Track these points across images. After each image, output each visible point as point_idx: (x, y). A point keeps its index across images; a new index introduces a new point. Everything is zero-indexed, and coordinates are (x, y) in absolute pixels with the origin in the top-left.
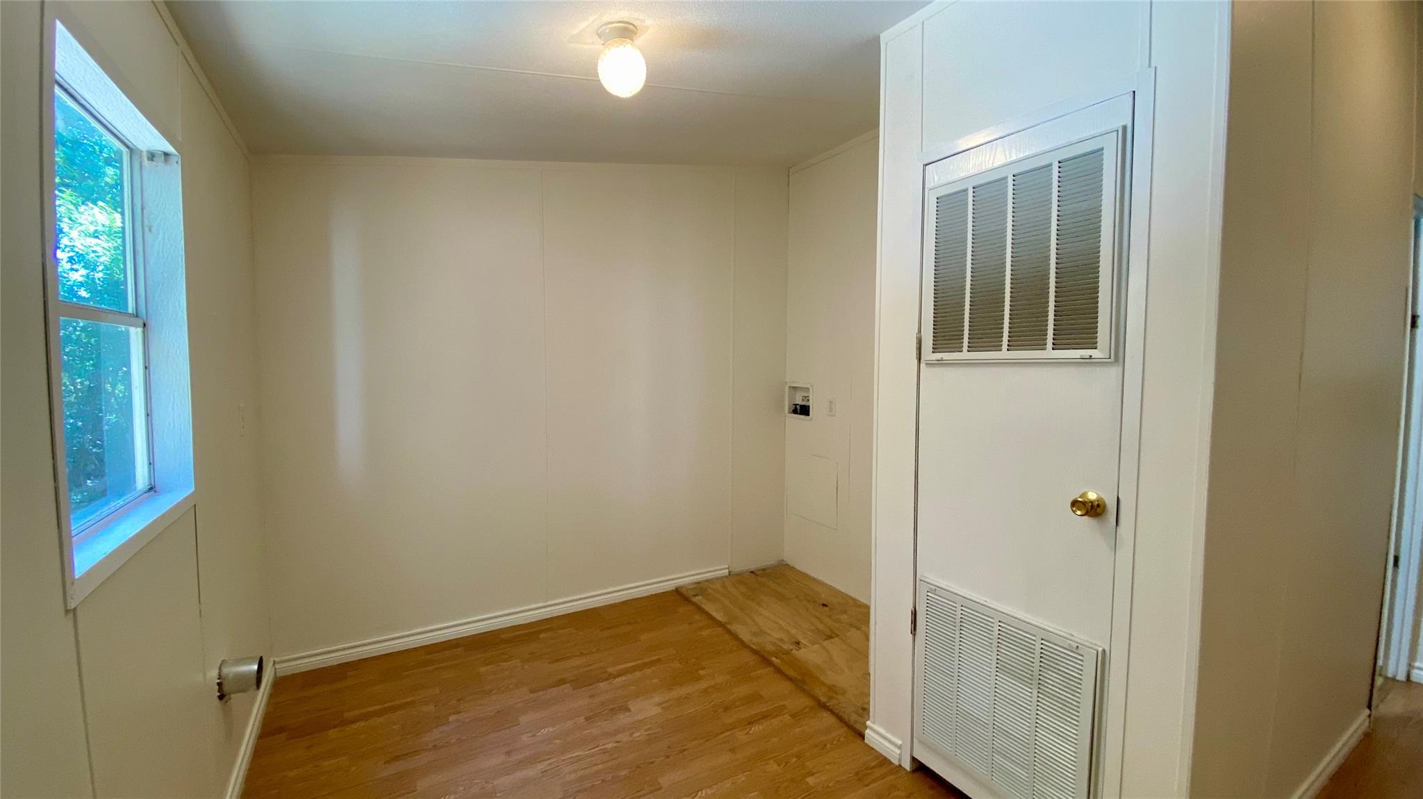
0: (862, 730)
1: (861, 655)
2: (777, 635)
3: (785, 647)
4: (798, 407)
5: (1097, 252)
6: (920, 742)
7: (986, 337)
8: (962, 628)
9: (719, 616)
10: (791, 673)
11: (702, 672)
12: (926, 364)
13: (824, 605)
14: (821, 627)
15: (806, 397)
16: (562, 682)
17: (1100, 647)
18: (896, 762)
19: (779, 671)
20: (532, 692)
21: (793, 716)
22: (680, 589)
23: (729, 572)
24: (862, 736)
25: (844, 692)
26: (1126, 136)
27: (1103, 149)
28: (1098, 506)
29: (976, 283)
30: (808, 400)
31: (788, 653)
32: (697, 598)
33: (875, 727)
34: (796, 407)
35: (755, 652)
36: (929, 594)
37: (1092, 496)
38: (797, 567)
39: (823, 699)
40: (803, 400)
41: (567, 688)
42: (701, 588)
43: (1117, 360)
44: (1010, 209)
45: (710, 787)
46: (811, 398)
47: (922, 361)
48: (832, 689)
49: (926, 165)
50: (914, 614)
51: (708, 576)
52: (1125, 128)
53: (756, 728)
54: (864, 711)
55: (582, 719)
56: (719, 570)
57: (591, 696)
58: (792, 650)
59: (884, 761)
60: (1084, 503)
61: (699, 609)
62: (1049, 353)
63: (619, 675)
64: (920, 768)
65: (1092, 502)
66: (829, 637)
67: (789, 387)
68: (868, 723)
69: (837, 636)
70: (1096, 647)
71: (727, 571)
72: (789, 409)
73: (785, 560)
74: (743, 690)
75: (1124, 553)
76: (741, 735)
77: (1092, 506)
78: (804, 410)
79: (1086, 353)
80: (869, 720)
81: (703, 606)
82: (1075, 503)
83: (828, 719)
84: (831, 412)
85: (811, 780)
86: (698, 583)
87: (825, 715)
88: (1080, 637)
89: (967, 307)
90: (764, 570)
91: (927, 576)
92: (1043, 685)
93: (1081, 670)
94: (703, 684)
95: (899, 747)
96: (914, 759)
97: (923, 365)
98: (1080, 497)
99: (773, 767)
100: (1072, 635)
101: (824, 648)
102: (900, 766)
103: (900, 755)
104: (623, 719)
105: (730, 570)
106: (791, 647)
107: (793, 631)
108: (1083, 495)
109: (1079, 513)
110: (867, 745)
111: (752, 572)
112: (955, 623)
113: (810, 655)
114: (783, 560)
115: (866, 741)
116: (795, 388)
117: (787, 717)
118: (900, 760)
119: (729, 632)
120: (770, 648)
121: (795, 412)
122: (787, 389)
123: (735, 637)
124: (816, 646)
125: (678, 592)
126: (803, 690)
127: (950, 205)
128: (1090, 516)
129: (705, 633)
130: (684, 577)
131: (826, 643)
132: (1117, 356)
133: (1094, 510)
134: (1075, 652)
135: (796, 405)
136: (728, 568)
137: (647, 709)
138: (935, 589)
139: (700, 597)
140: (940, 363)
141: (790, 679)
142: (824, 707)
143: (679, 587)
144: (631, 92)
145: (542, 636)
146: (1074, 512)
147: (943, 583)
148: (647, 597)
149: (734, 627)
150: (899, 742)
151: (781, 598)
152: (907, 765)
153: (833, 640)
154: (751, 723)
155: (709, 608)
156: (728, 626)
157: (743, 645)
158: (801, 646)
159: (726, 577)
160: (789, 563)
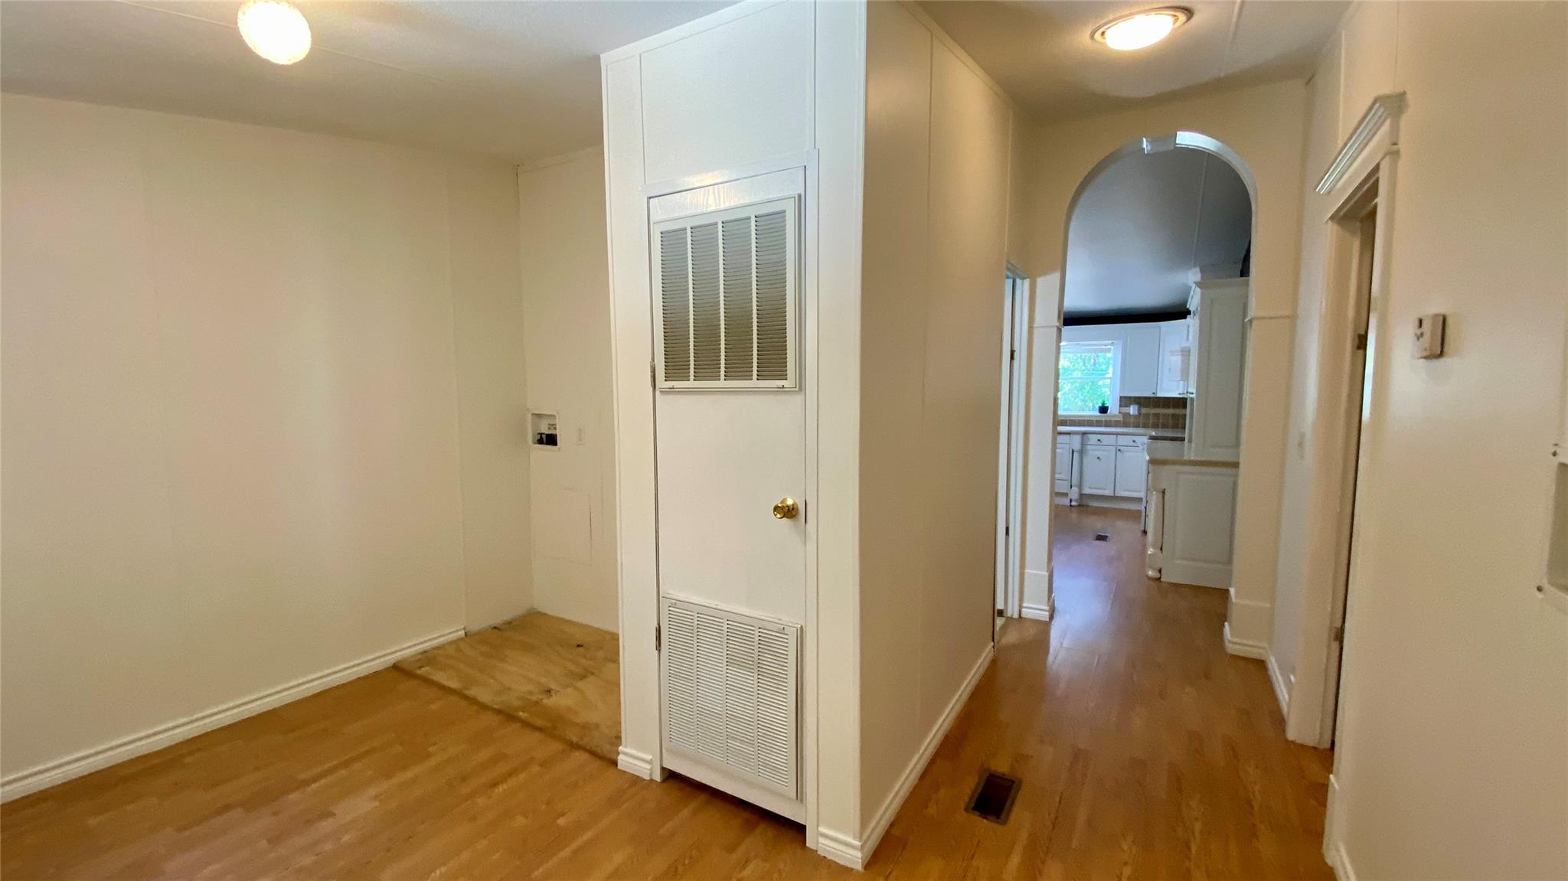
0: (613, 756)
1: (613, 686)
2: (526, 688)
3: (534, 698)
4: (544, 436)
5: (784, 298)
6: (667, 750)
7: (707, 369)
8: (699, 633)
9: (453, 684)
10: (539, 722)
11: (431, 749)
12: (661, 392)
13: (579, 646)
14: (573, 668)
15: (553, 425)
16: (227, 807)
17: (798, 624)
18: (647, 778)
19: (526, 724)
20: (180, 830)
21: (541, 765)
22: (399, 665)
23: (465, 633)
24: (615, 763)
25: (597, 726)
26: (800, 201)
27: (785, 211)
28: (793, 509)
29: (698, 317)
30: (555, 429)
31: (537, 703)
32: (423, 669)
33: (628, 750)
34: (541, 437)
35: (499, 712)
36: (670, 609)
37: (790, 502)
38: (549, 612)
39: (575, 739)
40: (549, 428)
41: (237, 814)
42: (428, 657)
43: (800, 389)
44: (721, 253)
45: (444, 864)
46: (557, 427)
47: (657, 388)
48: (585, 727)
49: (650, 198)
50: (659, 631)
51: (435, 643)
52: (800, 196)
53: (500, 789)
54: (617, 739)
55: (264, 843)
56: (452, 632)
57: (275, 814)
58: (542, 699)
59: (636, 780)
60: (782, 508)
61: (427, 681)
62: (754, 383)
63: (314, 780)
64: (670, 776)
65: (788, 506)
66: (583, 677)
67: (533, 414)
68: (621, 748)
69: (592, 674)
70: (796, 626)
71: (463, 632)
72: (534, 437)
73: (535, 607)
74: (484, 755)
75: (811, 547)
76: (481, 801)
77: (789, 510)
78: (551, 440)
79: (780, 383)
80: (620, 745)
81: (430, 677)
82: (776, 508)
83: (580, 757)
84: (580, 440)
85: (561, 821)
86: (425, 652)
87: (577, 754)
88: (786, 619)
89: (692, 340)
90: (510, 623)
91: (670, 592)
92: (762, 668)
93: (787, 647)
94: (432, 762)
95: (650, 762)
96: (663, 769)
97: (657, 393)
98: (781, 503)
99: (520, 821)
100: (780, 620)
101: (576, 689)
102: (652, 780)
103: (651, 770)
104: (326, 826)
105: (467, 630)
106: (541, 697)
107: (543, 680)
108: (783, 501)
109: (779, 516)
110: (620, 770)
111: (495, 628)
112: (692, 630)
113: (563, 700)
114: (533, 608)
115: (619, 767)
116: (539, 416)
117: (535, 769)
118: (651, 775)
119: (466, 698)
120: (516, 703)
121: (540, 442)
122: (529, 417)
123: (473, 701)
124: (570, 690)
125: (396, 667)
126: (553, 737)
127: (672, 240)
128: (787, 517)
129: (434, 707)
130: (405, 649)
131: (580, 684)
132: (801, 387)
133: (788, 512)
134: (781, 633)
135: (541, 434)
136: (464, 629)
137: (361, 806)
138: (675, 603)
139: (427, 668)
140: (671, 391)
141: (540, 729)
142: (575, 746)
143: (398, 662)
144: (290, 60)
145: (188, 760)
146: (775, 515)
147: (682, 596)
148: (350, 683)
149: (473, 692)
150: (649, 757)
151: (528, 648)
152: (657, 777)
153: (588, 680)
154: (494, 784)
155: (440, 677)
156: (467, 692)
157: (484, 707)
158: (553, 692)
159: (461, 639)
160: (540, 610)
